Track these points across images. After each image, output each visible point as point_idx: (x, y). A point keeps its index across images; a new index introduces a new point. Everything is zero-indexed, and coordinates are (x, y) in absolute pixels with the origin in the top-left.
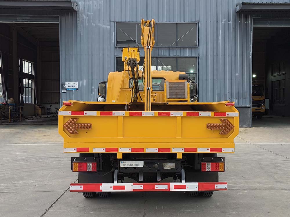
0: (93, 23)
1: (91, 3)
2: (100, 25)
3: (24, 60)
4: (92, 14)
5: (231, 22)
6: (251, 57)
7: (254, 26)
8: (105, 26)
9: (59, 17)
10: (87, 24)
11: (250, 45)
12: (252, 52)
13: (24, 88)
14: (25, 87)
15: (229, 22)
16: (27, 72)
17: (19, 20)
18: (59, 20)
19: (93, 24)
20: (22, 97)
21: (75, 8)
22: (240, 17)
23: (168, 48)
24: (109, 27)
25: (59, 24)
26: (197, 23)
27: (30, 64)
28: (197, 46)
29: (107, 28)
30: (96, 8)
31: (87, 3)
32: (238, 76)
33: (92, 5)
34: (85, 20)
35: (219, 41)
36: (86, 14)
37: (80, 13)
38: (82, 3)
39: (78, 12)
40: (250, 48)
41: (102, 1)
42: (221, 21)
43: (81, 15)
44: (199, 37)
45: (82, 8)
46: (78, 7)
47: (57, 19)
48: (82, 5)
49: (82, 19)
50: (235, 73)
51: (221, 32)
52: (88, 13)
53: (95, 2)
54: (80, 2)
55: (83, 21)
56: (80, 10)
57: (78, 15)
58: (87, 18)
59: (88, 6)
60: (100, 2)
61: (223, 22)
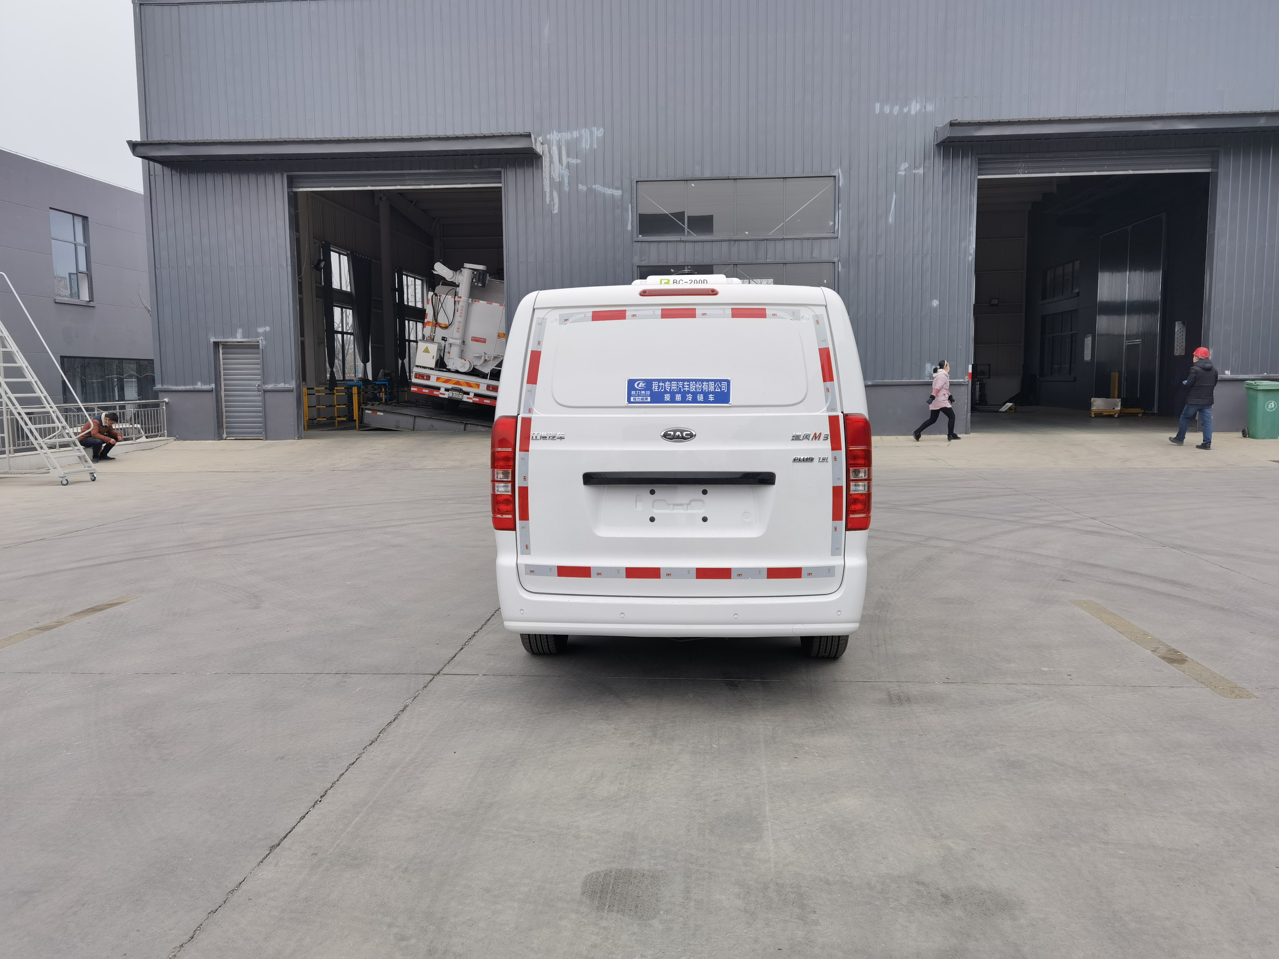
0: (582, 184)
1: (575, 134)
2: (598, 187)
3: (405, 275)
4: (579, 161)
5: (921, 171)
6: (971, 258)
7: (980, 177)
8: (609, 191)
9: (501, 171)
10: (566, 189)
11: (970, 226)
12: (974, 246)
13: (407, 343)
14: (409, 341)
15: (917, 171)
16: (412, 304)
17: (409, 182)
18: (500, 178)
19: (580, 187)
20: (403, 364)
21: (539, 149)
22: (946, 156)
23: (764, 240)
24: (618, 193)
25: (501, 188)
26: (835, 177)
27: (419, 282)
28: (834, 233)
29: (614, 194)
30: (587, 148)
31: (566, 136)
32: (937, 306)
33: (578, 140)
34: (563, 177)
35: (891, 220)
36: (565, 163)
37: (551, 162)
38: (554, 136)
39: (544, 158)
40: (970, 235)
41: (602, 130)
42: (897, 169)
43: (552, 165)
44: (840, 211)
45: (555, 149)
46: (546, 146)
47: (497, 176)
48: (555, 142)
49: (556, 176)
50: (931, 299)
51: (894, 195)
52: (569, 161)
53: (585, 132)
54: (551, 135)
55: (558, 180)
56: (551, 153)
57: (545, 167)
58: (566, 173)
59: (568, 143)
60: (599, 133)
61: (901, 171)
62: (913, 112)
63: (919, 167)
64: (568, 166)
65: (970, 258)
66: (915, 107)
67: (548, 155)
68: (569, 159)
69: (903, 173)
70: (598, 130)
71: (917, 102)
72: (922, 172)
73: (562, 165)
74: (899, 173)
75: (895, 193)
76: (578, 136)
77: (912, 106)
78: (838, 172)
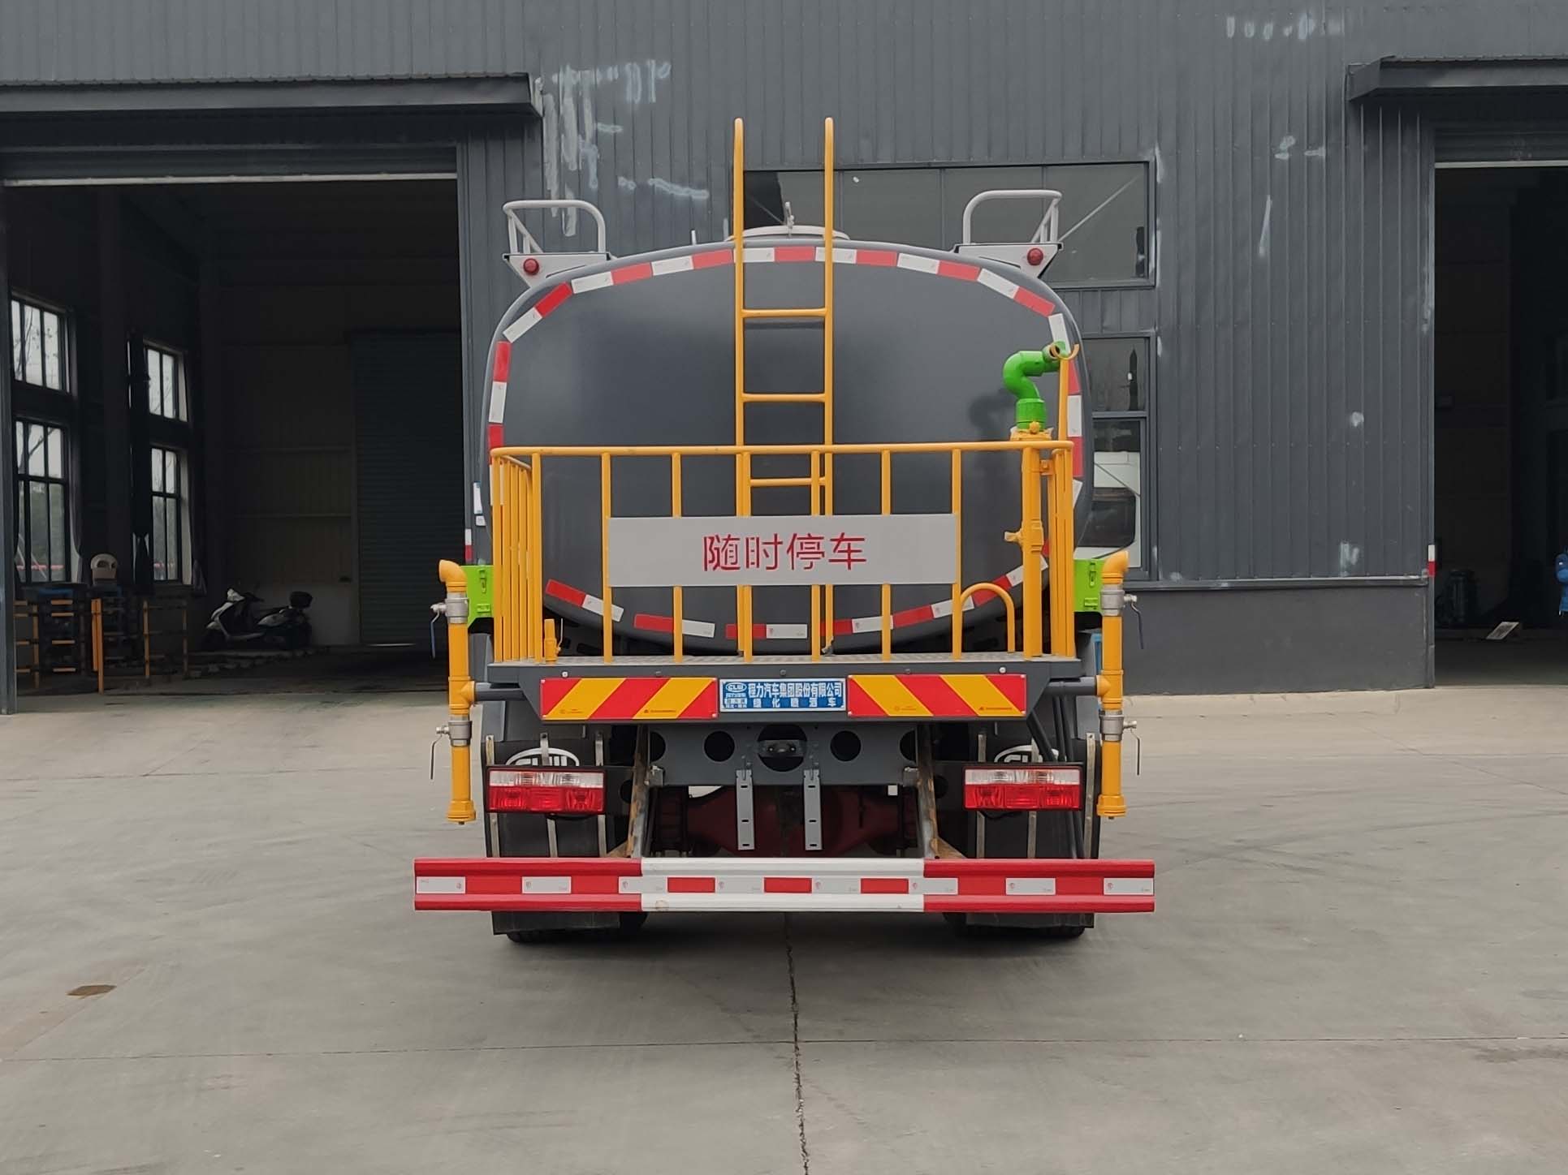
0: (626, 176)
1: (612, 73)
2: (659, 183)
4: (619, 129)
5: (1321, 152)
6: (1427, 327)
7: (1440, 166)
8: (681, 192)
9: (455, 148)
10: (594, 185)
11: (1422, 265)
12: (1432, 304)
15: (1314, 153)
18: (454, 161)
19: (622, 181)
21: (537, 103)
22: (1370, 124)
24: (701, 195)
25: (455, 181)
26: (1147, 163)
28: (1147, 277)
29: (694, 197)
30: (638, 100)
31: (593, 77)
32: (1359, 425)
33: (619, 85)
34: (585, 161)
35: (1262, 251)
36: (589, 133)
37: (561, 130)
38: (567, 78)
39: (547, 122)
40: (1422, 282)
41: (667, 66)
42: (1274, 149)
43: (563, 136)
44: (1159, 233)
45: (568, 103)
46: (550, 98)
47: (448, 160)
48: (568, 90)
49: (570, 159)
50: (1349, 412)
51: (1269, 203)
52: (600, 129)
53: (632, 71)
54: (561, 75)
55: (575, 168)
56: (561, 111)
57: (548, 140)
58: (592, 153)
59: (597, 93)
60: (660, 71)
61: (1280, 152)
62: (1302, 36)
63: (1318, 145)
64: (597, 138)
65: (1425, 328)
66: (1305, 27)
67: (554, 115)
68: (599, 125)
69: (1286, 157)
70: (658, 65)
71: (1309, 16)
72: (1324, 155)
73: (584, 137)
74: (1277, 156)
75: (1269, 197)
76: (617, 77)
77: (1301, 25)
78: (1155, 154)
